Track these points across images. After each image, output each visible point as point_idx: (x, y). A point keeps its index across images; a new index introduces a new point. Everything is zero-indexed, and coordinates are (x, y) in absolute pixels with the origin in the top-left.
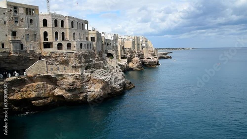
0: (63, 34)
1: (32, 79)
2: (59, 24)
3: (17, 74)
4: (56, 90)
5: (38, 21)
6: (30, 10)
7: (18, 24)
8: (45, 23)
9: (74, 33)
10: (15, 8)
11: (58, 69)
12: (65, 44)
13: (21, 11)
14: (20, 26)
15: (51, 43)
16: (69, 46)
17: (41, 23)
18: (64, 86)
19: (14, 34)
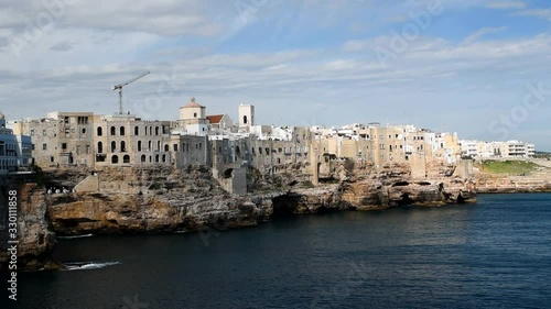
0: (123, 143)
1: (81, 197)
2: (118, 131)
3: (64, 191)
4: (109, 213)
5: (92, 129)
6: (82, 119)
7: (68, 135)
8: (100, 132)
9: (139, 142)
10: (66, 118)
11: (112, 187)
12: (121, 156)
13: (73, 121)
14: (70, 137)
15: (105, 156)
16: (126, 158)
17: (96, 132)
18: (117, 208)
19: (64, 146)
